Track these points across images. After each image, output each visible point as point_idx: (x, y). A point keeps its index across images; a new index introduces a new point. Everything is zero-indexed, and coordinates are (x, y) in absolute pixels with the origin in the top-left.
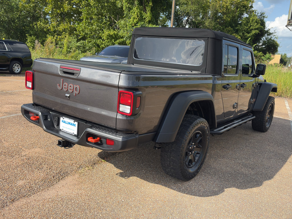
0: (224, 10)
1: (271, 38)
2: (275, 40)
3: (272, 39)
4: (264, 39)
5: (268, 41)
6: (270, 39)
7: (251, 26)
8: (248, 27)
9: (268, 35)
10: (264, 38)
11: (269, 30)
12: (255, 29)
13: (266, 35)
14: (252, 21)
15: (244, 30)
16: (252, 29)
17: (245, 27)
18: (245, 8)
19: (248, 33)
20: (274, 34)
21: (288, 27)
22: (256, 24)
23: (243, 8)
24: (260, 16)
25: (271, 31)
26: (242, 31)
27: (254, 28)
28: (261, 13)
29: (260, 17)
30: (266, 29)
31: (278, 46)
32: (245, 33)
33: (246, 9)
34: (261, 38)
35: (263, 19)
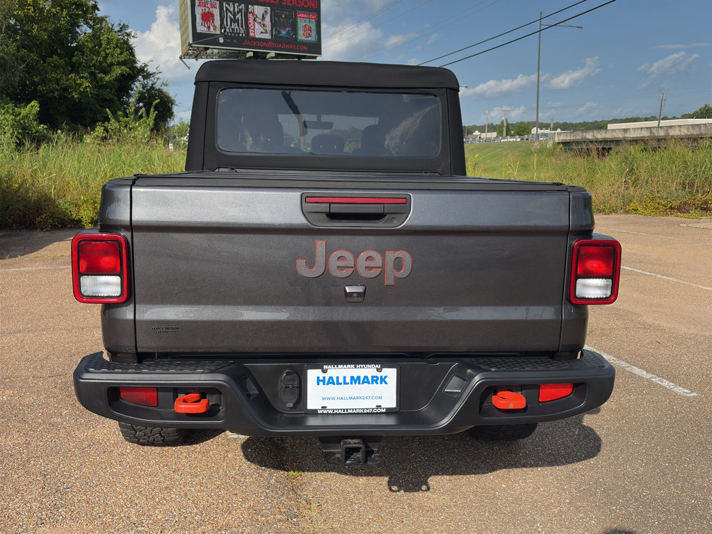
0: (29, 10)
1: (152, 84)
2: (164, 89)
3: (157, 86)
4: (137, 87)
5: (148, 91)
6: (152, 88)
7: (107, 55)
8: (100, 59)
9: (145, 78)
10: (137, 84)
11: (146, 66)
12: (119, 64)
13: (140, 77)
14: (108, 44)
15: (94, 65)
16: (112, 64)
17: (95, 57)
18: (82, 10)
19: (106, 73)
20: (157, 76)
21: (184, 60)
22: (118, 51)
23: (77, 9)
24: (119, 31)
25: (151, 69)
26: (89, 67)
27: (115, 60)
28: (119, 25)
29: (120, 34)
30: (139, 65)
31: (172, 104)
32: (97, 71)
33: (85, 12)
34: (130, 85)
35: (128, 40)
